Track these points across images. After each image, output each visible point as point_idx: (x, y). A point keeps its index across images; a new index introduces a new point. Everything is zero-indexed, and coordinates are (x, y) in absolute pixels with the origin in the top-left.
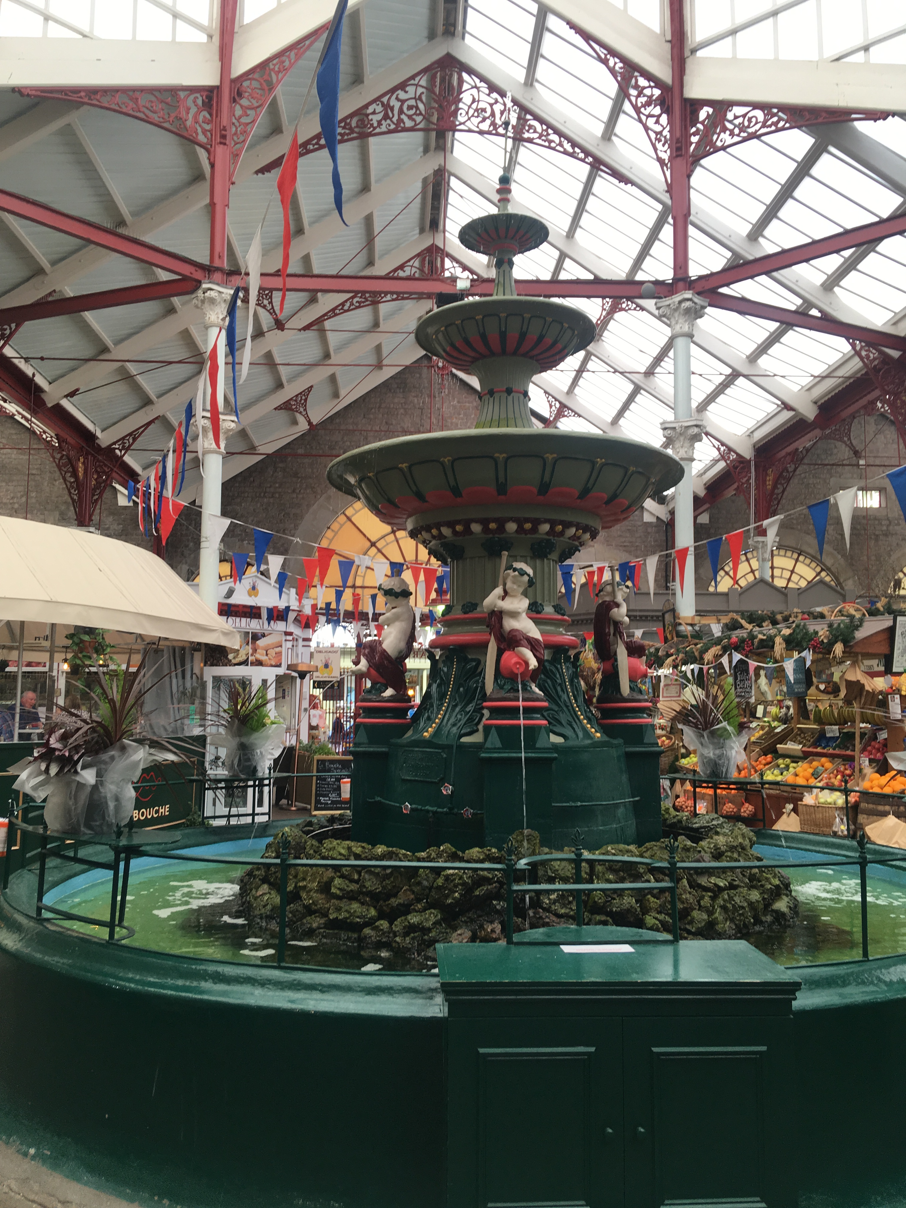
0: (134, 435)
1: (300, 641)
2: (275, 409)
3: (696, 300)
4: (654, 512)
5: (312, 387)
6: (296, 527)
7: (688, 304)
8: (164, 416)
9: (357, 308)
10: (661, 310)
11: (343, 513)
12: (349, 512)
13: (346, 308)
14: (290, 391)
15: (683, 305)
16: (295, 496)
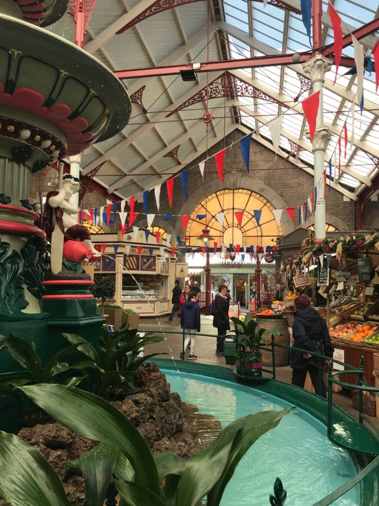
0: (96, 170)
1: (170, 260)
2: (164, 157)
3: (325, 60)
4: (348, 196)
5: (179, 145)
6: (179, 211)
7: (319, 62)
8: (109, 160)
9: (191, 104)
10: (305, 69)
11: (200, 203)
12: (203, 203)
13: (186, 105)
14: (170, 148)
15: (317, 63)
16: (179, 197)
